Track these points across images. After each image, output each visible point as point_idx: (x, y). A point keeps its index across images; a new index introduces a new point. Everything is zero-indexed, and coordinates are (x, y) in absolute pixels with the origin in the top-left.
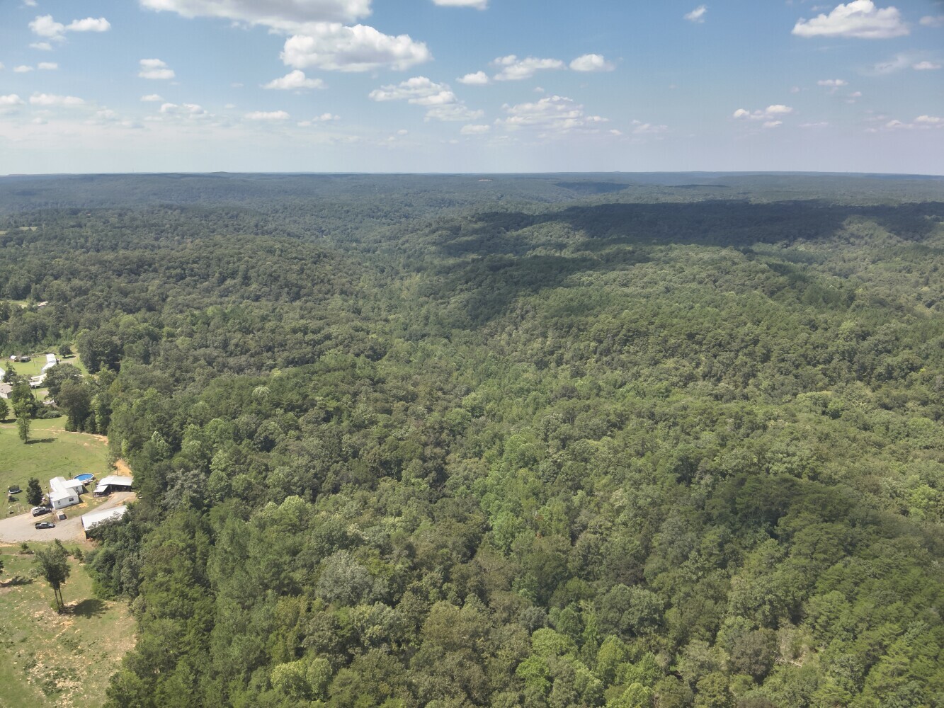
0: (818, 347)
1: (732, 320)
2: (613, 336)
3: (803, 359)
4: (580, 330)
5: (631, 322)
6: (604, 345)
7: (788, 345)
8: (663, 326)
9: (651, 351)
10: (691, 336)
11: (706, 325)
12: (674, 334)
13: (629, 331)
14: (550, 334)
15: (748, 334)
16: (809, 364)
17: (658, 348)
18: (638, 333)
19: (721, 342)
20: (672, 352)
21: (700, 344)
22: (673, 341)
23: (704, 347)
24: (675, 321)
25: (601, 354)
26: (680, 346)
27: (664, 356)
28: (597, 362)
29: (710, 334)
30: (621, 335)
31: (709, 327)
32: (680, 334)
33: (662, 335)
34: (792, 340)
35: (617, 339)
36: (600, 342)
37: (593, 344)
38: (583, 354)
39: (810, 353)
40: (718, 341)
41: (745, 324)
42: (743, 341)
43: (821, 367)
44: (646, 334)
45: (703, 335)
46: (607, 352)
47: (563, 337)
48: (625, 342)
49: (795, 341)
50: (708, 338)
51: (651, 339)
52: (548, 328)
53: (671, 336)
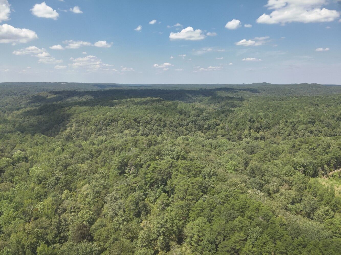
0: (183, 120)
1: (151, 113)
2: (102, 123)
3: (178, 125)
4: (88, 122)
5: (110, 116)
6: (99, 127)
7: (172, 120)
8: (124, 117)
9: (119, 127)
10: (135, 120)
11: (141, 115)
12: (128, 120)
13: (109, 120)
14: (74, 125)
15: (157, 118)
16: (181, 126)
17: (122, 126)
18: (113, 121)
19: (147, 121)
20: (128, 127)
21: (139, 123)
22: (128, 122)
23: (141, 124)
24: (129, 115)
25: (97, 131)
26: (131, 124)
27: (125, 129)
28: (96, 134)
29: (143, 119)
30: (105, 122)
31: (142, 116)
32: (130, 119)
33: (123, 120)
34: (174, 118)
35: (104, 124)
36: (97, 126)
37: (93, 127)
38: (89, 132)
39: (181, 122)
40: (146, 121)
41: (156, 114)
42: (156, 120)
43: (185, 127)
44: (117, 121)
45: (140, 119)
46: (101, 129)
47: (80, 126)
48: (108, 125)
49: (175, 119)
50: (142, 120)
51: (119, 122)
52: (73, 123)
53: (127, 120)
